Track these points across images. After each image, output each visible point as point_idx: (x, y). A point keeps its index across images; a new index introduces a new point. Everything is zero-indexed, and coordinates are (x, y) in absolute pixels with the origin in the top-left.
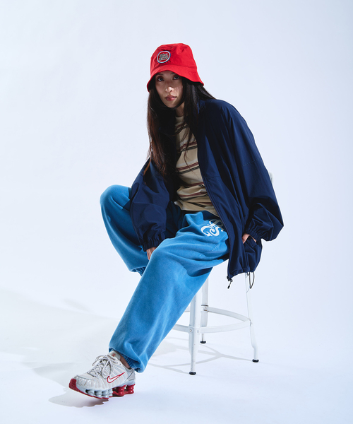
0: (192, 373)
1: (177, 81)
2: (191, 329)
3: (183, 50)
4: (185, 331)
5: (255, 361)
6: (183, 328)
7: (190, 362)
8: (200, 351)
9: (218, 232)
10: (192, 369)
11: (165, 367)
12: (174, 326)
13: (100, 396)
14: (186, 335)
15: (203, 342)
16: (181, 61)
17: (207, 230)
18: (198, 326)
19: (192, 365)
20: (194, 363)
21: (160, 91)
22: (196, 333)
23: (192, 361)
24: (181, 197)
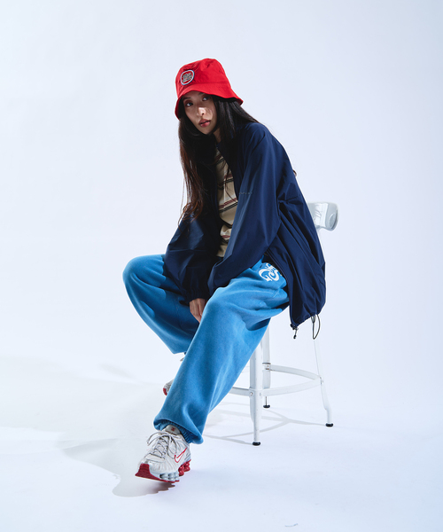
0: (255, 444)
1: (208, 102)
2: (251, 391)
3: (208, 66)
4: (245, 395)
5: (328, 425)
6: (242, 391)
7: (253, 430)
8: (264, 418)
10: (255, 439)
11: (224, 438)
12: (232, 389)
13: (167, 479)
14: (247, 399)
15: (266, 407)
16: (207, 78)
17: (265, 274)
18: (259, 388)
19: (255, 435)
20: (258, 432)
21: (191, 116)
22: (258, 397)
23: (255, 429)
24: (226, 239)
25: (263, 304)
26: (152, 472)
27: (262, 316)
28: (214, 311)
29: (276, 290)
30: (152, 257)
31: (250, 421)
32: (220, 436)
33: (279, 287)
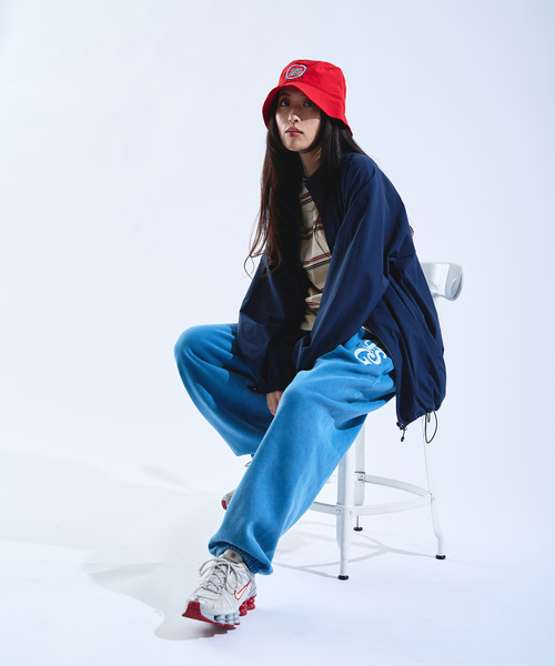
0: (342, 578)
2: (339, 509)
4: (330, 513)
5: (439, 557)
6: (326, 507)
7: (339, 560)
8: (354, 543)
9: (379, 357)
10: (342, 571)
13: (222, 622)
14: (333, 519)
15: (358, 529)
16: (319, 82)
17: (363, 355)
18: (350, 505)
19: (342, 565)
20: (346, 562)
22: (348, 516)
23: (343, 558)
24: (312, 307)
25: (358, 395)
26: (203, 613)
27: (356, 410)
28: (293, 402)
29: (376, 376)
30: (213, 327)
33: (380, 373)
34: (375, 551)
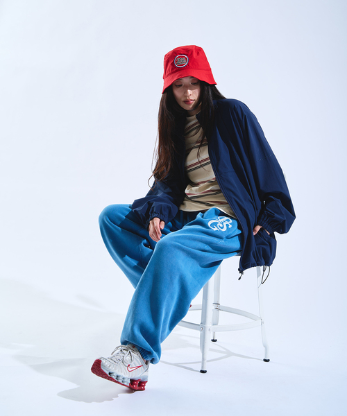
0: (203, 372)
2: (202, 327)
4: (196, 329)
5: (265, 360)
7: (201, 360)
8: (211, 350)
10: (202, 367)
11: (177, 365)
14: (198, 333)
15: (214, 341)
16: (198, 65)
17: (214, 224)
18: (209, 324)
19: (203, 364)
20: (205, 361)
22: (207, 332)
23: (203, 359)
24: (189, 196)
25: (208, 248)
26: (102, 367)
29: (221, 238)
31: (199, 351)
32: (173, 363)
34: (224, 355)
